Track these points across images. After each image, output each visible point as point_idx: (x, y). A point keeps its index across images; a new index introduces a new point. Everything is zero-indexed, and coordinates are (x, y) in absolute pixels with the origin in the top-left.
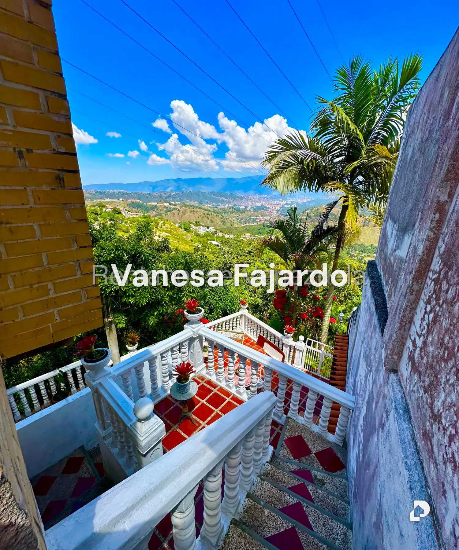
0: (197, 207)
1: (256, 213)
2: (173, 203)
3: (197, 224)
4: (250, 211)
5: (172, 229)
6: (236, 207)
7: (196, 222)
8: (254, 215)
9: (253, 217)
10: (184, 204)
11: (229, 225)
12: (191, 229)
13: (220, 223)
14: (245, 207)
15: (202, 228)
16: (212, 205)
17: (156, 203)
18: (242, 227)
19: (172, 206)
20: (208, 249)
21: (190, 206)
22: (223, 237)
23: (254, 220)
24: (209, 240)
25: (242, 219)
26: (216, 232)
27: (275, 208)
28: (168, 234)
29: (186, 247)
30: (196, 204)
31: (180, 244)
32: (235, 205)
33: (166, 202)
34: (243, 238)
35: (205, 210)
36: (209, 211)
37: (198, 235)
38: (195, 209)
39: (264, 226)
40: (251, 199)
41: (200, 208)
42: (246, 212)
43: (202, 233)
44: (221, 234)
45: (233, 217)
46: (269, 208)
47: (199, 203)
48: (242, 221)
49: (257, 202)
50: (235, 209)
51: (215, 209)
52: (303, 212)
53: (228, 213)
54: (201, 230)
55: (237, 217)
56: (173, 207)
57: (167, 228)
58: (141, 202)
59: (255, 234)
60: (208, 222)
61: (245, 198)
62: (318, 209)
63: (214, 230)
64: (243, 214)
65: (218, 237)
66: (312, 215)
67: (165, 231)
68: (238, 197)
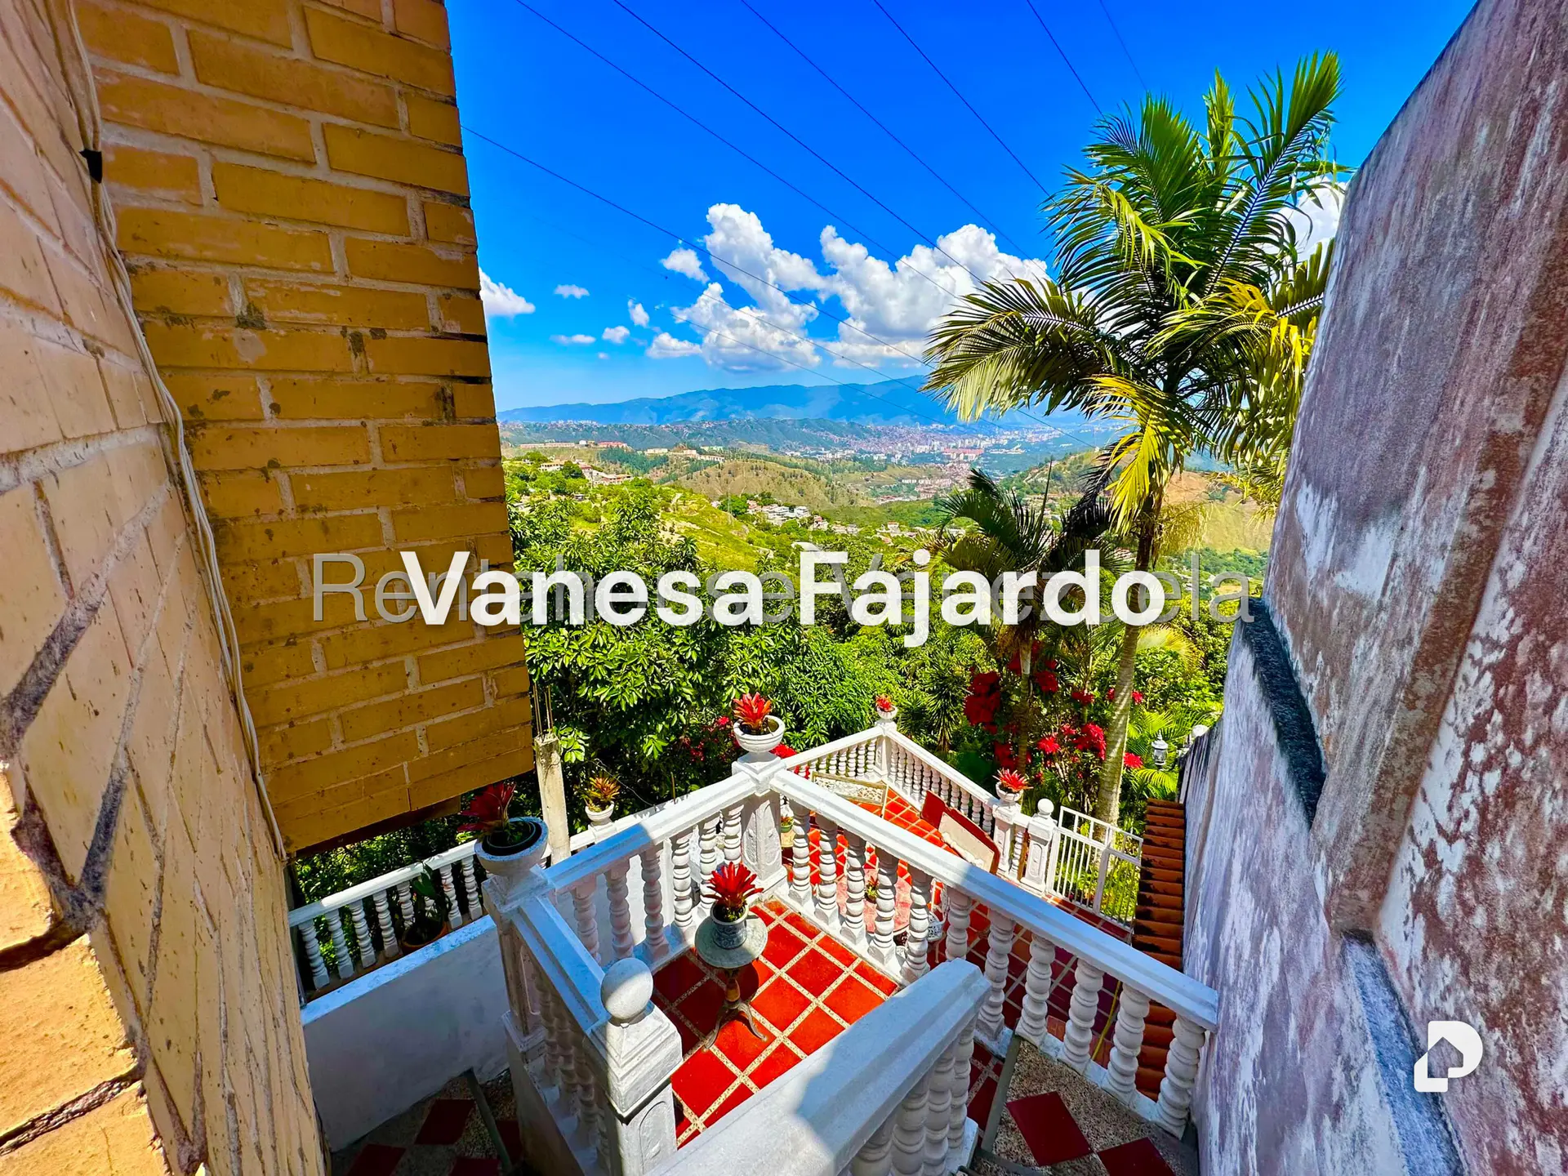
0: (766, 459)
1: (914, 471)
2: (706, 449)
3: (766, 499)
4: (899, 464)
5: (702, 513)
6: (864, 456)
7: (762, 495)
8: (913, 476)
9: (907, 481)
10: (734, 450)
11: (844, 501)
12: (750, 512)
13: (822, 496)
14: (888, 455)
15: (777, 509)
16: (802, 453)
17: (666, 450)
18: (881, 507)
19: (703, 457)
20: (793, 563)
21: (749, 456)
22: (830, 532)
23: (911, 489)
24: (793, 539)
25: (879, 487)
26: (811, 521)
27: (966, 458)
28: (694, 526)
29: (737, 557)
30: (761, 449)
31: (722, 551)
32: (862, 452)
33: (691, 448)
34: (882, 534)
35: (785, 465)
36: (796, 467)
37: (767, 528)
38: (760, 463)
39: (936, 503)
40: (901, 436)
41: (771, 460)
42: (889, 467)
43: (777, 521)
44: (824, 526)
45: (856, 482)
46: (949, 458)
47: (771, 448)
48: (879, 491)
49: (919, 443)
50: (860, 461)
51: (811, 461)
52: (1041, 465)
53: (843, 471)
54: (775, 516)
55: (867, 480)
56: (708, 458)
57: (691, 511)
58: (630, 449)
59: (911, 525)
60: (793, 494)
61: (886, 434)
62: (1082, 458)
63: (808, 515)
64: (882, 475)
65: (816, 533)
66: (1065, 474)
67: (686, 518)
68: (868, 431)
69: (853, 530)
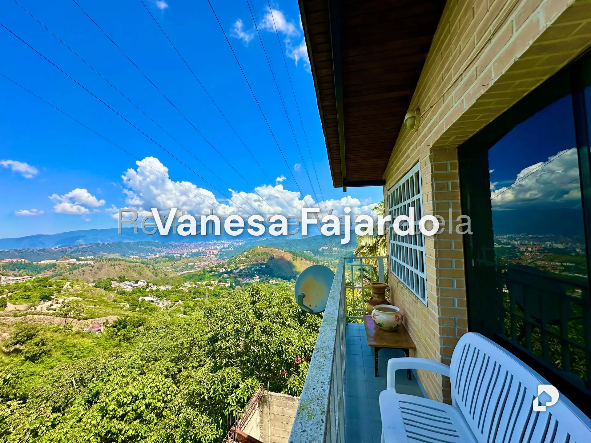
0: (120, 260)
1: (193, 260)
2: (83, 258)
3: (122, 279)
4: (186, 257)
5: (85, 291)
6: (170, 255)
7: (120, 277)
8: (191, 262)
9: (190, 264)
10: (99, 257)
11: (163, 276)
12: (113, 286)
13: (151, 274)
14: (181, 254)
15: (128, 283)
16: (139, 256)
17: (55, 261)
18: (179, 276)
19: (80, 262)
20: (140, 308)
21: (109, 260)
22: (158, 290)
23: (192, 267)
24: (139, 296)
25: (178, 267)
26: (147, 286)
27: (213, 253)
28: (79, 298)
29: (107, 311)
30: (117, 256)
31: (98, 309)
32: (169, 254)
33: (72, 258)
34: (183, 287)
35: (131, 262)
36: (137, 262)
37: (123, 293)
38: (116, 263)
39: (204, 272)
40: (186, 246)
41: (123, 260)
42: (182, 259)
43: (129, 289)
44: (155, 288)
45: (167, 266)
46: (206, 253)
47: (122, 255)
48: (178, 269)
49: (194, 248)
50: (169, 257)
51: (144, 260)
52: (241, 253)
53: (160, 262)
54: (127, 287)
55: (172, 265)
56: (83, 262)
57: (77, 290)
58: (27, 262)
59: (194, 282)
60: (136, 275)
61: (179, 246)
62: (254, 250)
63: (146, 284)
64: (179, 262)
65: (151, 291)
66: (250, 256)
67: (73, 295)
68: (171, 245)
69: (169, 288)
